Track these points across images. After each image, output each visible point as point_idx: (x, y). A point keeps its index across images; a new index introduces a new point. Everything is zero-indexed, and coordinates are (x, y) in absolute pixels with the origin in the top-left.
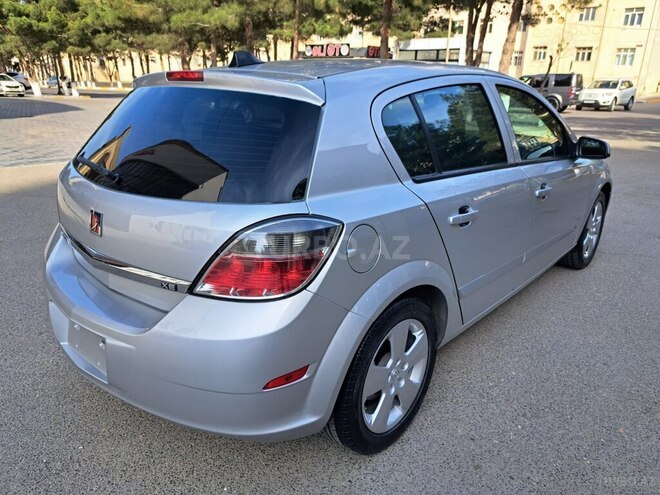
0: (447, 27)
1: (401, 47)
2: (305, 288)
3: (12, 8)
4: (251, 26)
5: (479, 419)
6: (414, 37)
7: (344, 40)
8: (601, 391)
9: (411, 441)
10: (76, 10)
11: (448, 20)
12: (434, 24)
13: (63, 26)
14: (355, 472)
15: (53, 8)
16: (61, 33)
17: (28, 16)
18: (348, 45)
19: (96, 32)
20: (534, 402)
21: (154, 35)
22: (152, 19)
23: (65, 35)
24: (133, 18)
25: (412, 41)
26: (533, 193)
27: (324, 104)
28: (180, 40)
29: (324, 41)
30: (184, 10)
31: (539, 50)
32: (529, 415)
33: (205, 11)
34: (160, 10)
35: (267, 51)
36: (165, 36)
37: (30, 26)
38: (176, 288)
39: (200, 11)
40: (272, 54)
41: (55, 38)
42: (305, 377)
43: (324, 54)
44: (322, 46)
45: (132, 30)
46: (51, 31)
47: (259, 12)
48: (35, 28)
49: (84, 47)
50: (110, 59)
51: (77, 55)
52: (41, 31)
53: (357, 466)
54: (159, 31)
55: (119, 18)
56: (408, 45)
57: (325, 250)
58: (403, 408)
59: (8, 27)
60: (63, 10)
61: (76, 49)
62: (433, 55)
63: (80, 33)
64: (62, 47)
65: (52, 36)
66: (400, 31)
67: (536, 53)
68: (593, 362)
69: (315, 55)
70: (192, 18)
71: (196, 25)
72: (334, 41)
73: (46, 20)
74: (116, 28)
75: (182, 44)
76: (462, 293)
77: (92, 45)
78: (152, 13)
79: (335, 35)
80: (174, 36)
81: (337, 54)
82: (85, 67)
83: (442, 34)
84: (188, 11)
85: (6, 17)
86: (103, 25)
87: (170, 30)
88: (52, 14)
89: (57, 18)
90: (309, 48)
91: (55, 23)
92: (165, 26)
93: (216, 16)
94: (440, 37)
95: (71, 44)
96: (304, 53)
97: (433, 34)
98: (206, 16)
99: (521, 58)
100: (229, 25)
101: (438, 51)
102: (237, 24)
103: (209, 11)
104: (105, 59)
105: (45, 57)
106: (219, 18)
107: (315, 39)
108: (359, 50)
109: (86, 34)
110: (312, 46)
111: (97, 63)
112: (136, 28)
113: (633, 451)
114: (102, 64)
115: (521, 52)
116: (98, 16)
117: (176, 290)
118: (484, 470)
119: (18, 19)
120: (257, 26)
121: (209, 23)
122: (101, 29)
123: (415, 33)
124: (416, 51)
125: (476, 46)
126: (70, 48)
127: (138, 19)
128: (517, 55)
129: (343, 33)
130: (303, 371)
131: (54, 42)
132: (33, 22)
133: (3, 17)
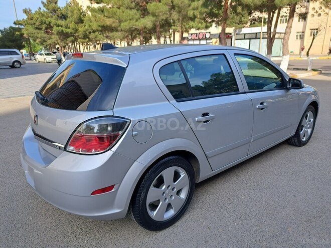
0: (261, 21)
1: (237, 33)
2: (110, 149)
3: (55, 23)
4: (159, 27)
5: (216, 218)
6: (244, 27)
7: (208, 31)
8: (286, 209)
9: (178, 227)
10: (83, 23)
11: (262, 18)
12: (255, 20)
13: (76, 30)
14: (147, 239)
15: (73, 22)
16: (75, 33)
17: (62, 26)
18: (210, 33)
19: (90, 33)
20: (248, 212)
21: (115, 33)
22: (114, 25)
23: (77, 34)
24: (105, 25)
25: (243, 29)
26: (255, 107)
27: (127, 67)
28: (127, 34)
29: (198, 32)
30: (127, 20)
31: (313, 31)
32: (243, 218)
33: (137, 21)
34: (117, 21)
35: (170, 38)
36: (119, 33)
37: (62, 31)
38: (60, 148)
39: (135, 20)
40: (172, 39)
41: (73, 36)
42: (113, 190)
43: (197, 38)
44: (197, 34)
45: (105, 31)
46: (71, 33)
47: (162, 20)
48: (64, 32)
49: (85, 39)
50: (98, 44)
51: (83, 43)
52: (67, 33)
53: (148, 236)
54: (117, 31)
55: (99, 26)
56: (241, 31)
57: (121, 133)
58: (175, 210)
59: (53, 32)
60: (77, 23)
61: (82, 40)
62: (254, 36)
63: (84, 33)
64: (76, 40)
65: (72, 35)
66: (237, 25)
67: (311, 32)
68: (288, 194)
69: (193, 38)
70: (131, 24)
71: (132, 27)
72: (203, 31)
73: (69, 28)
74: (98, 30)
75: (127, 36)
76: (208, 155)
77: (89, 38)
78: (114, 22)
79: (203, 28)
80: (123, 33)
81: (204, 38)
82: (87, 48)
83: (258, 25)
84: (128, 21)
85: (53, 27)
86: (92, 29)
87: (122, 30)
88: (72, 25)
89: (74, 27)
90: (190, 35)
91: (73, 29)
92: (119, 28)
93: (142, 22)
94: (258, 26)
95: (80, 38)
96: (188, 38)
97: (254, 25)
98: (137, 23)
99: (303, 35)
100: (147, 26)
101: (256, 33)
102: (151, 26)
103: (139, 20)
104: (96, 44)
105: (70, 44)
106: (143, 23)
107: (193, 31)
108: (215, 35)
109: (86, 33)
110: (192, 34)
111: (92, 46)
112: (107, 30)
113: (292, 240)
114: (95, 46)
115: (303, 32)
116: (90, 25)
117: (60, 149)
118: (209, 243)
119: (58, 28)
120: (162, 26)
121: (138, 26)
122: (91, 31)
123: (245, 25)
124: (245, 34)
125: (272, 30)
126: (79, 40)
127: (107, 26)
128: (301, 34)
129: (207, 27)
130: (111, 187)
131: (72, 38)
132: (64, 29)
133: (51, 28)
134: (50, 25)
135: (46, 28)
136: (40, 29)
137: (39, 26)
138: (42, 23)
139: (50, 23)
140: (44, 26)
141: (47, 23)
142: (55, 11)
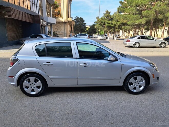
3: (107, 22)
13: (115, 25)
23: (115, 27)
37: (109, 25)
46: (113, 26)
49: (119, 29)
51: (118, 31)
52: (111, 26)
55: (121, 23)
59: (105, 26)
65: (113, 27)
73: (113, 24)
84: (132, 21)
95: (117, 29)
119: (107, 24)
121: (137, 23)
127: (124, 23)
131: (113, 29)
132: (110, 25)
133: (105, 24)
134: (105, 23)
135: (103, 25)
136: (101, 25)
137: (100, 24)
138: (102, 22)
139: (105, 22)
140: (102, 24)
141: (104, 22)
142: (108, 17)
